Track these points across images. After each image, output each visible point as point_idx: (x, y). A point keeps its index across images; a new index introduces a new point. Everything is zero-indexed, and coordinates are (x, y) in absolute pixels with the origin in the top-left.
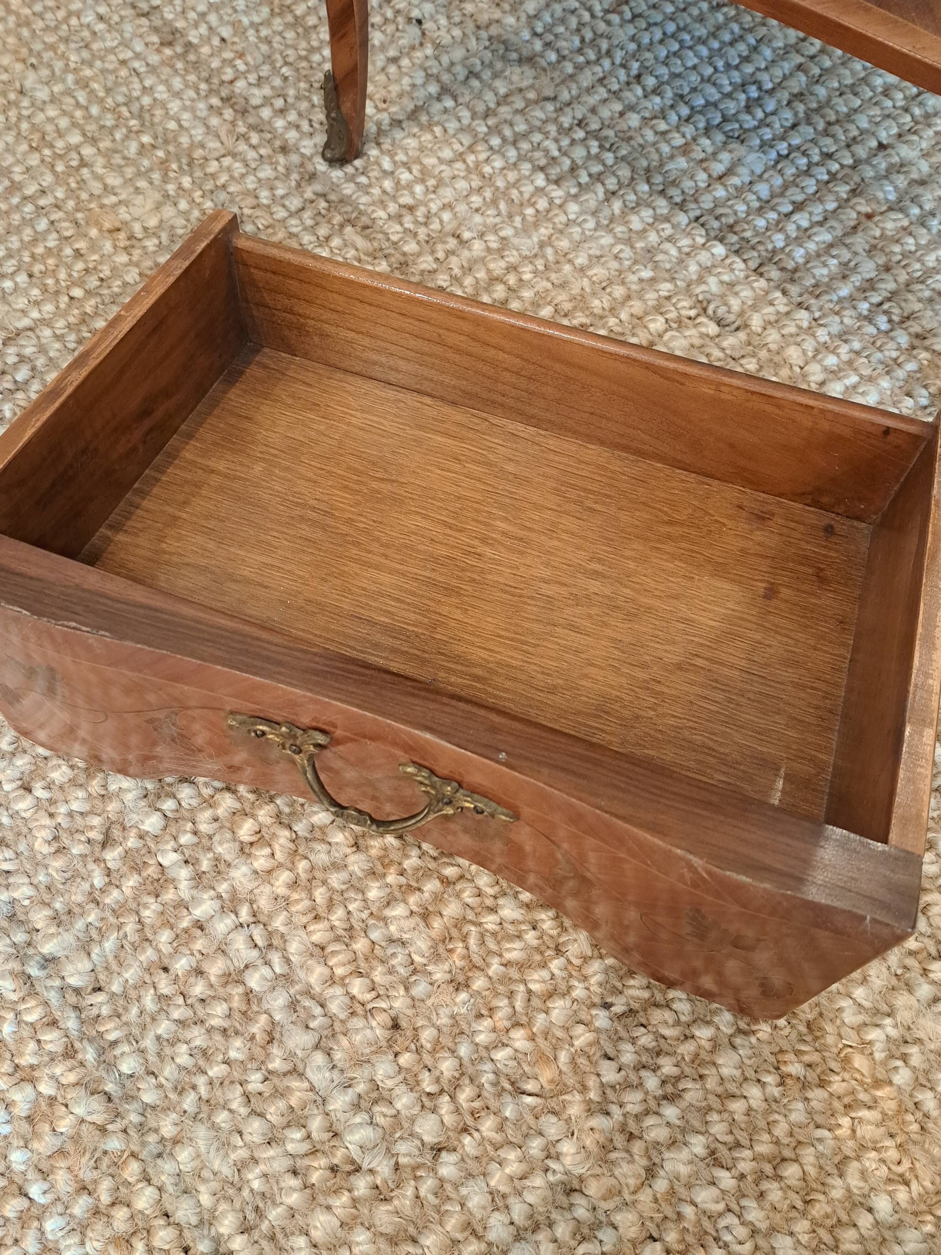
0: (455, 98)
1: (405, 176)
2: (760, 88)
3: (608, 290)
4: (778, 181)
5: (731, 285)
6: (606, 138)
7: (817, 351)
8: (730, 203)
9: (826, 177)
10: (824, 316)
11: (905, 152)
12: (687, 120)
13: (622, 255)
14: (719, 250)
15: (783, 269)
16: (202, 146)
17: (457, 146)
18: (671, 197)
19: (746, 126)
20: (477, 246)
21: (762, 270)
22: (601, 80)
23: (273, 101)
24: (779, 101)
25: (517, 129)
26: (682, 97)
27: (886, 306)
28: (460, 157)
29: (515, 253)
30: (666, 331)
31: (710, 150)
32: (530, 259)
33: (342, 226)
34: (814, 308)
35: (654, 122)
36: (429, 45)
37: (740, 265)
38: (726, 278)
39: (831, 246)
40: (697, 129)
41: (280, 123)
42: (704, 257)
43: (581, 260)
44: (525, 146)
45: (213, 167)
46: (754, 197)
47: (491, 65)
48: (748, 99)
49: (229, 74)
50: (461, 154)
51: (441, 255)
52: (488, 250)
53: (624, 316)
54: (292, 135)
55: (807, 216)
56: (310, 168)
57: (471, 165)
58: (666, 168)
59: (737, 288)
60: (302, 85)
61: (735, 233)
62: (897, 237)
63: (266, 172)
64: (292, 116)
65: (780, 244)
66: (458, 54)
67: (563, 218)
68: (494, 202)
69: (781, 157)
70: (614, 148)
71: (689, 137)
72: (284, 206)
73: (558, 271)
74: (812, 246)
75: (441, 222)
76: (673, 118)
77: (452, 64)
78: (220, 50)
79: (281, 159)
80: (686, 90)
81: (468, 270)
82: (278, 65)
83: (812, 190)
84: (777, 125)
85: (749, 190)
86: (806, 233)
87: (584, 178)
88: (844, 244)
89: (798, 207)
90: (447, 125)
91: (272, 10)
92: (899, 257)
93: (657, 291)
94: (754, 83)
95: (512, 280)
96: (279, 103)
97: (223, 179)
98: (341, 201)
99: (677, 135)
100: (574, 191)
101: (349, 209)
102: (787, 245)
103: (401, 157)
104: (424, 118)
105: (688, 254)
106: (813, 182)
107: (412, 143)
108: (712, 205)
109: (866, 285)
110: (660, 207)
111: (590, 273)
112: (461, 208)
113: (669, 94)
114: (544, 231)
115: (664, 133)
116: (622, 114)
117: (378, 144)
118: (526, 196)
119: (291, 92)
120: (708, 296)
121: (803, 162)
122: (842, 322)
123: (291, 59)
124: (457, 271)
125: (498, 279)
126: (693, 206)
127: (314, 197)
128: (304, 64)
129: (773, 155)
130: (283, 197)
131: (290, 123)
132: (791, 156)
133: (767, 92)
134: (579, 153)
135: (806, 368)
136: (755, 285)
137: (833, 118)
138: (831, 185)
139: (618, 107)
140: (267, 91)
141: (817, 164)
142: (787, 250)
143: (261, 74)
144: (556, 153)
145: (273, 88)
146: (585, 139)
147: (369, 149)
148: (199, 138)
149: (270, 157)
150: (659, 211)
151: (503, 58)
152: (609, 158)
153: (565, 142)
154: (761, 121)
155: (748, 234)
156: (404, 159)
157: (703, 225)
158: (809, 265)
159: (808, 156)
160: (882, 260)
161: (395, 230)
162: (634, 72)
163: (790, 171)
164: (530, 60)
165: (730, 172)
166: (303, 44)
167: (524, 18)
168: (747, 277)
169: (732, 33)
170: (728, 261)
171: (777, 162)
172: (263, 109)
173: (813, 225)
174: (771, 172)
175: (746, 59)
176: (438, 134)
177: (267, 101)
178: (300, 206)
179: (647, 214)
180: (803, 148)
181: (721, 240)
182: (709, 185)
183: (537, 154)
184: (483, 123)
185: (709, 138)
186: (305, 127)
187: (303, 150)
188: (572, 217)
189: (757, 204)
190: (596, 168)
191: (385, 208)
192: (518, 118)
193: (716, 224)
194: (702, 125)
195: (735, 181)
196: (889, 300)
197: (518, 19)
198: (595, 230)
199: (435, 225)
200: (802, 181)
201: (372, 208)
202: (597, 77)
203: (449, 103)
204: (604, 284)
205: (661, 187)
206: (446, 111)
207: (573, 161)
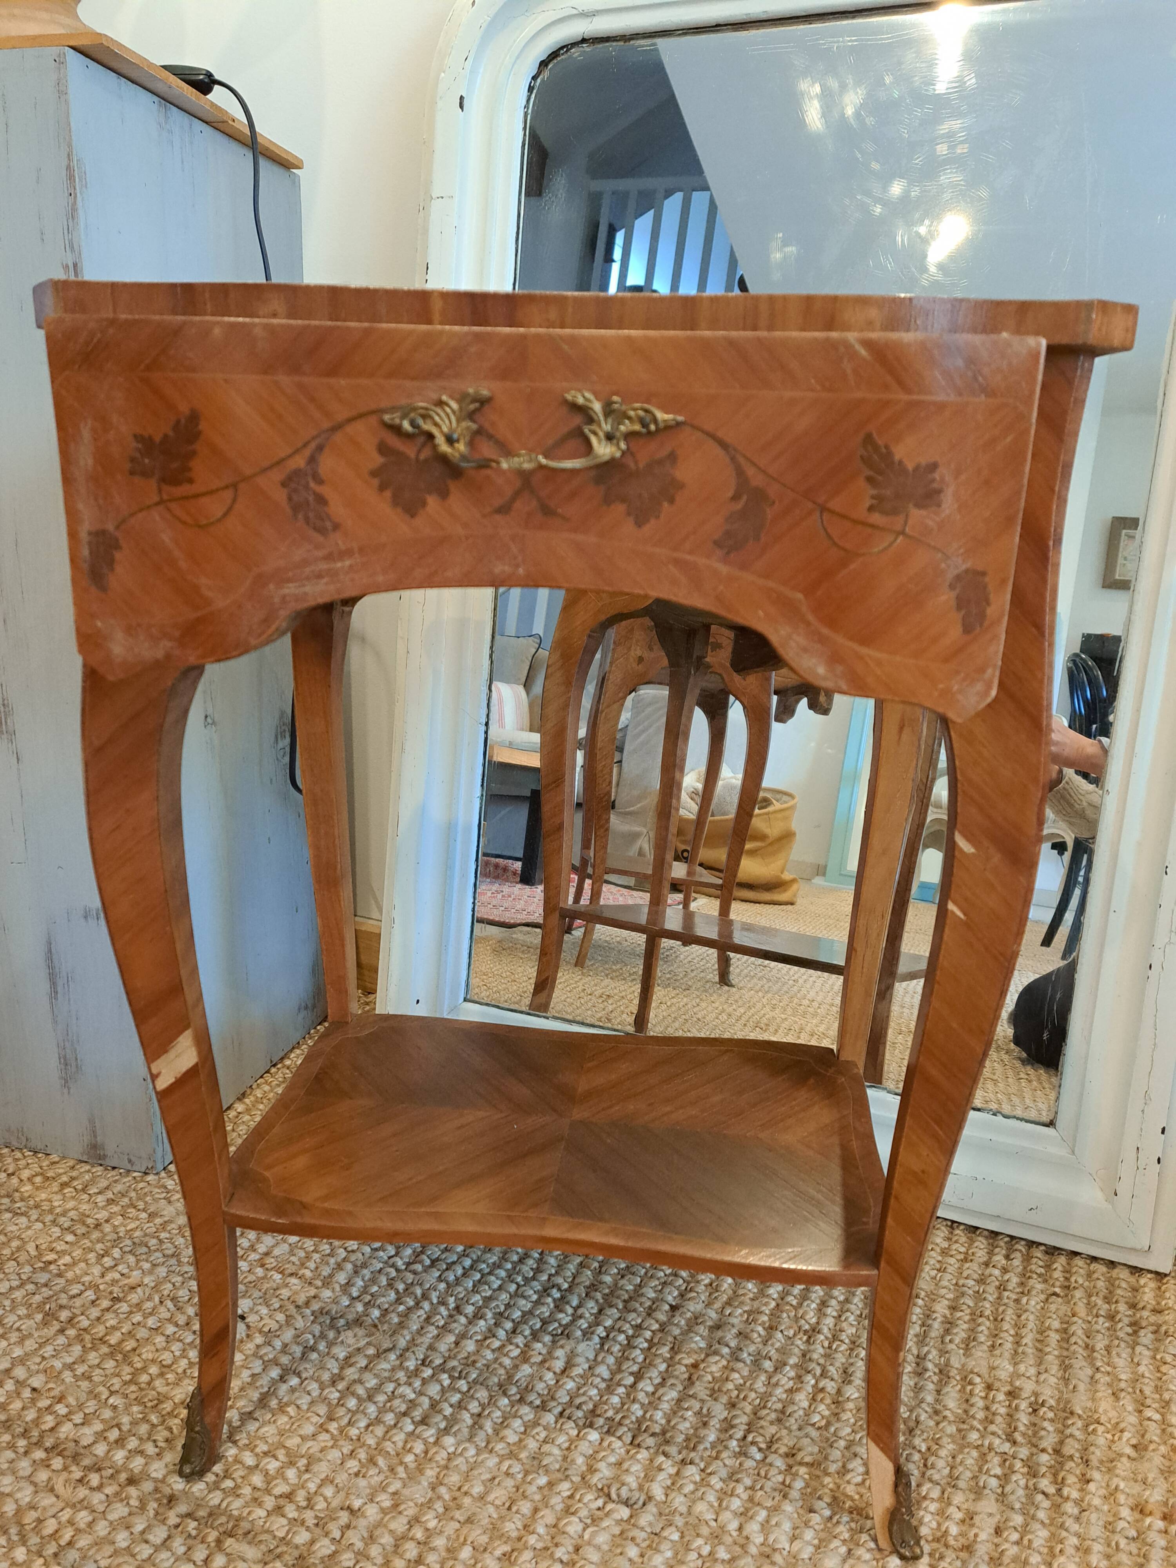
0: (299, 1375)
1: (272, 1465)
2: (559, 1289)
3: (514, 1509)
4: (611, 1360)
5: (619, 1464)
6: (453, 1368)
7: (720, 1500)
8: (581, 1391)
9: (646, 1345)
10: (708, 1465)
11: (694, 1307)
12: (514, 1332)
13: (511, 1471)
14: (594, 1436)
15: (653, 1435)
16: (33, 1507)
17: (315, 1419)
18: (531, 1402)
19: (564, 1322)
20: (372, 1512)
21: (636, 1442)
22: (428, 1319)
23: (108, 1434)
24: (579, 1296)
25: (368, 1385)
26: (501, 1314)
27: (750, 1438)
28: (323, 1428)
29: (411, 1504)
30: (584, 1530)
31: (544, 1351)
32: (428, 1505)
33: (219, 1542)
34: (697, 1461)
35: (488, 1342)
36: (257, 1335)
37: (617, 1444)
38: (612, 1459)
39: (679, 1401)
40: (525, 1337)
41: (119, 1456)
42: (584, 1447)
43: (477, 1489)
44: (381, 1398)
45: (51, 1526)
46: (599, 1379)
47: (323, 1336)
48: (554, 1300)
49: (49, 1421)
50: (321, 1425)
51: (337, 1534)
52: (383, 1511)
53: (541, 1530)
54: (137, 1463)
55: (648, 1381)
56: (167, 1491)
57: (335, 1432)
58: (516, 1378)
59: (625, 1466)
60: (135, 1409)
61: (599, 1416)
62: (725, 1376)
63: (119, 1511)
64: (132, 1443)
65: (640, 1413)
66: (288, 1335)
67: (444, 1454)
68: (372, 1461)
69: (603, 1340)
70: (463, 1374)
71: (521, 1345)
72: (147, 1542)
73: (459, 1507)
74: (665, 1406)
75: (326, 1499)
76: (501, 1334)
77: (285, 1346)
78: (33, 1401)
79: (133, 1491)
80: (502, 1308)
81: (371, 1538)
82: (104, 1397)
83: (640, 1359)
84: (587, 1315)
85: (593, 1375)
86: (654, 1400)
87: (448, 1411)
88: (690, 1396)
89: (638, 1376)
90: (299, 1402)
91: (84, 1347)
92: (736, 1392)
93: (559, 1493)
94: (553, 1287)
95: (418, 1533)
96: (114, 1435)
97: (67, 1535)
98: (210, 1514)
99: (511, 1347)
100: (443, 1425)
101: (223, 1519)
102: (645, 1412)
103: (262, 1447)
104: (274, 1403)
105: (568, 1449)
106: (638, 1352)
107: (269, 1431)
108: (568, 1398)
109: (724, 1425)
110: (526, 1414)
111: (490, 1498)
112: (341, 1478)
113: (489, 1315)
114: (430, 1473)
115: (500, 1348)
116: (457, 1343)
117: (235, 1442)
118: (400, 1444)
119: (125, 1420)
120: (605, 1482)
121: (622, 1338)
122: (725, 1465)
123: (116, 1387)
124: (359, 1545)
125: (404, 1537)
126: (553, 1404)
127: (178, 1520)
128: (133, 1388)
129: (596, 1339)
130: (143, 1532)
131: (130, 1451)
132: (611, 1336)
133: (566, 1290)
134: (434, 1390)
135: (719, 1519)
136: (639, 1456)
137: (626, 1297)
138: (653, 1350)
139: (451, 1339)
140: (98, 1427)
141: (633, 1336)
142: (648, 1416)
143: (87, 1411)
144: (413, 1396)
145: (103, 1421)
146: (433, 1375)
147: (226, 1450)
148: (27, 1499)
149: (117, 1494)
150: (526, 1419)
151: (332, 1326)
152: (463, 1385)
153: (417, 1384)
154: (573, 1315)
155: (610, 1413)
156: (265, 1448)
157: (569, 1418)
158: (672, 1423)
159: (623, 1332)
160: (724, 1399)
161: (279, 1526)
162: (452, 1306)
163: (616, 1348)
164: (358, 1322)
165: (569, 1365)
166: (127, 1369)
167: (338, 1288)
168: (628, 1452)
169: (518, 1253)
170: (605, 1444)
171: (602, 1345)
172: (97, 1445)
173: (657, 1387)
174: (602, 1355)
175: (538, 1271)
176: (292, 1414)
177: (101, 1436)
178: (164, 1535)
179: (517, 1424)
180: (617, 1327)
181: (591, 1426)
182: (557, 1382)
183: (396, 1402)
184: (333, 1389)
185: (538, 1341)
186: (150, 1449)
187: (154, 1475)
188: (451, 1450)
189: (603, 1385)
190: (456, 1398)
191: (260, 1505)
192: (367, 1376)
193: (580, 1414)
194: (527, 1332)
195: (578, 1371)
196: (749, 1431)
197: (333, 1291)
198: (477, 1454)
199: (321, 1505)
200: (630, 1354)
201: (247, 1510)
202: (422, 1318)
203: (294, 1381)
204: (507, 1505)
205: (518, 1397)
206: (293, 1390)
207: (431, 1398)
